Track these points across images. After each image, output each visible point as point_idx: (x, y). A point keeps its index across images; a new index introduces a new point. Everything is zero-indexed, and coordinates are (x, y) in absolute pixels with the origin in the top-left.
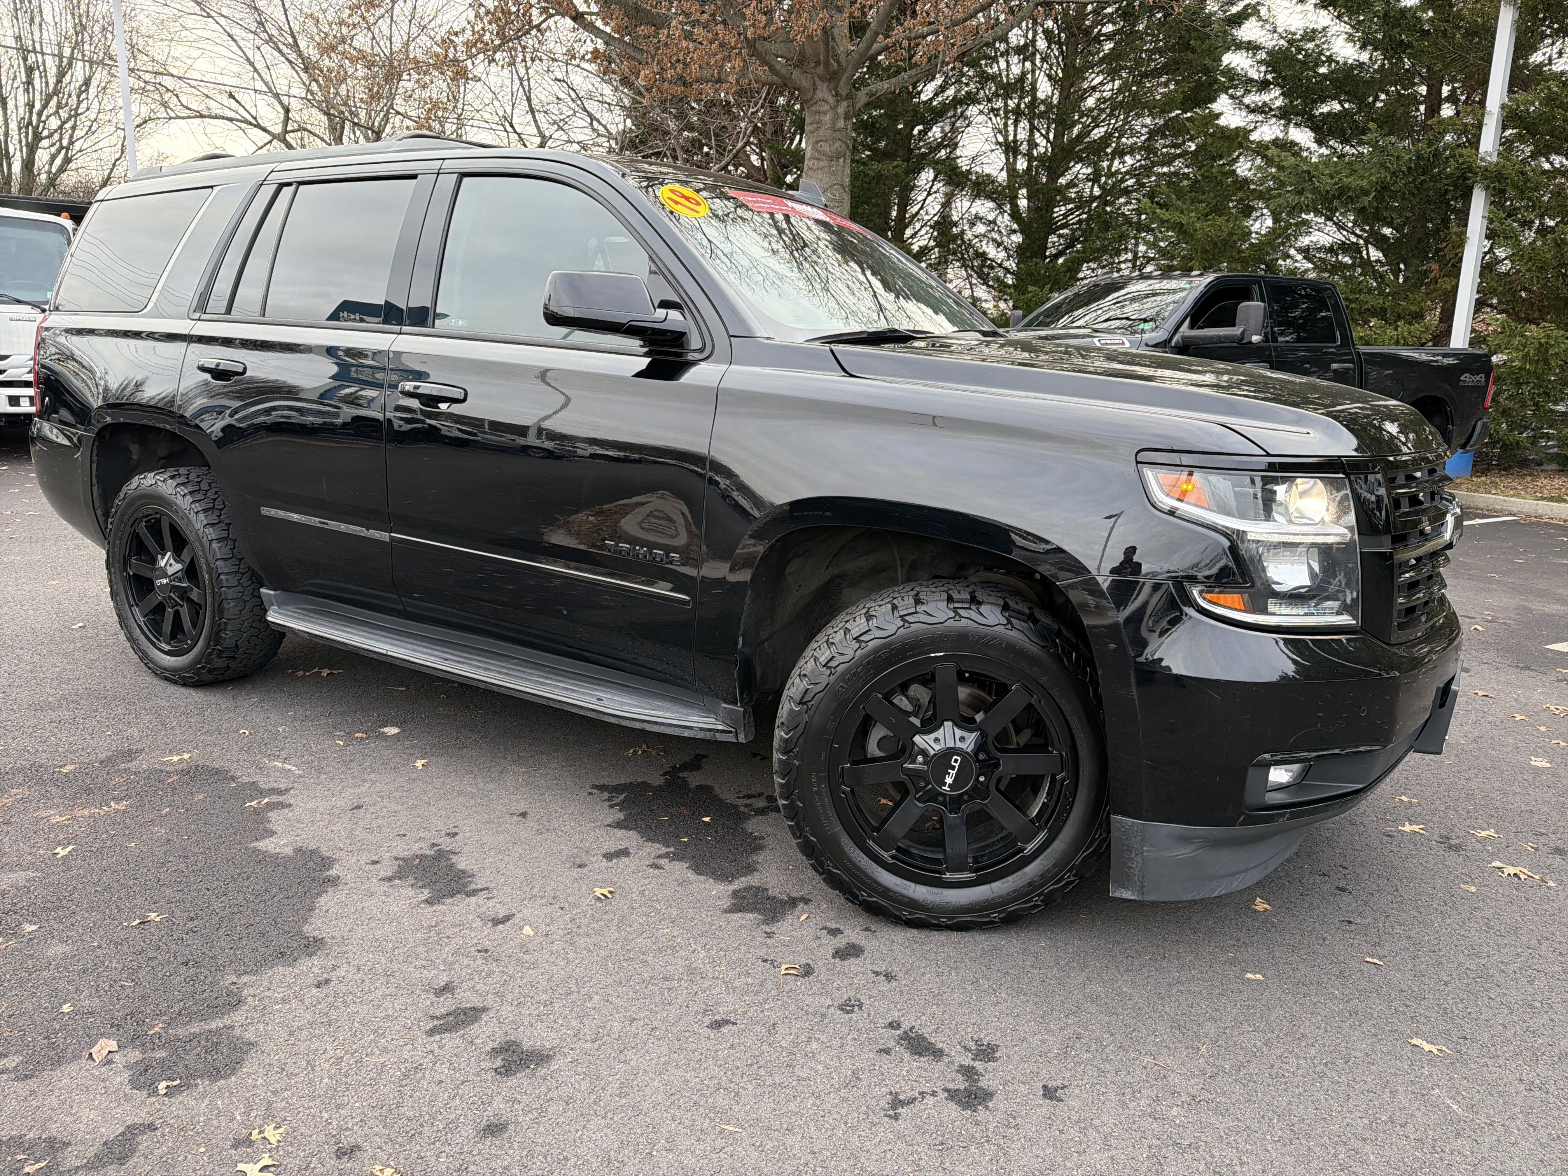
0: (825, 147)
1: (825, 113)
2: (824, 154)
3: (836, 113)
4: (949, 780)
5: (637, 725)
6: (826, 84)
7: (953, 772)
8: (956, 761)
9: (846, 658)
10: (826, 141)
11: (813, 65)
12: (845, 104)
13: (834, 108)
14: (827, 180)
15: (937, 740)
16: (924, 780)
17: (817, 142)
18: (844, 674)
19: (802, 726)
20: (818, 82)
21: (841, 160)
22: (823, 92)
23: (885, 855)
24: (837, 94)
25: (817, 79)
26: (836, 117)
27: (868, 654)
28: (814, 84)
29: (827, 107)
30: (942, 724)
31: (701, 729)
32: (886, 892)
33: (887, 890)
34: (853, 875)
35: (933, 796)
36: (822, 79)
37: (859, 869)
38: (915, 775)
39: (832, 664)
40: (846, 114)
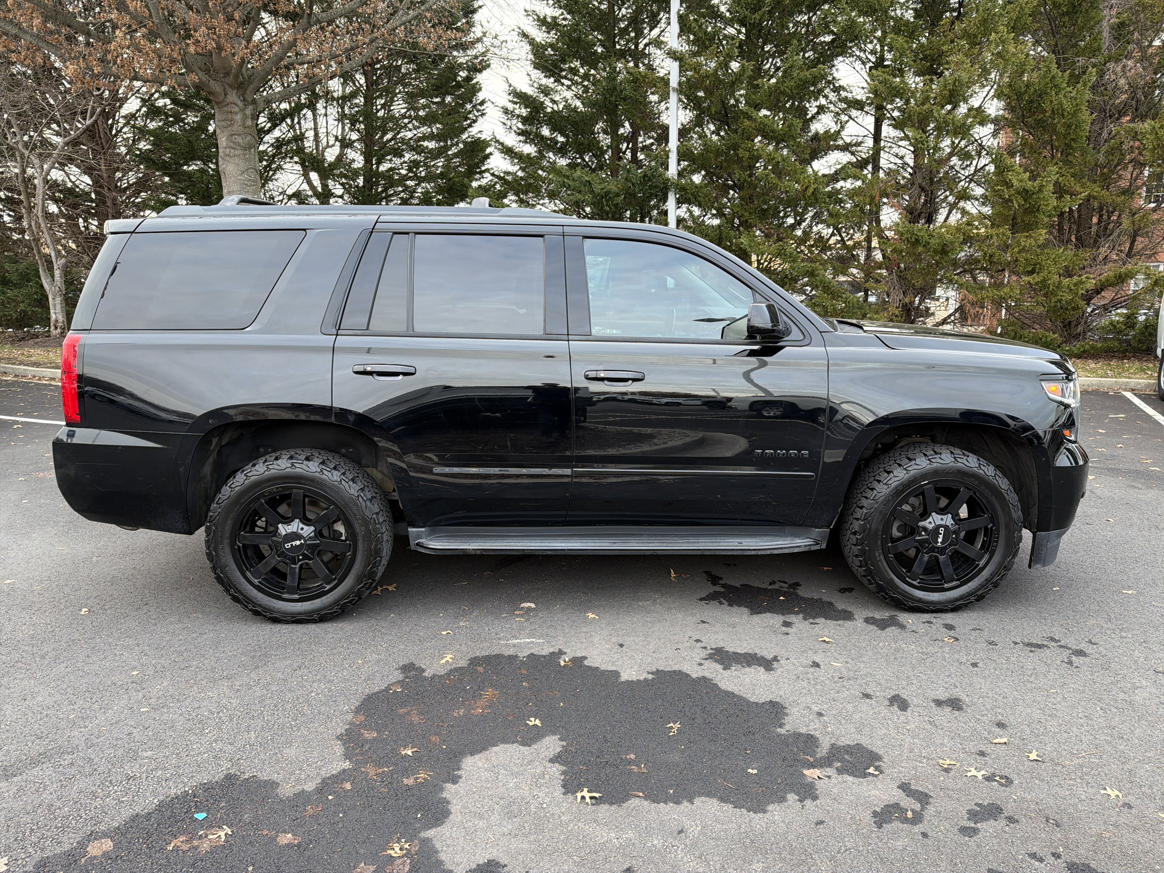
0: (239, 140)
1: (236, 113)
2: (239, 145)
3: (245, 114)
4: (940, 540)
5: (769, 552)
6: (235, 91)
7: (941, 536)
8: (942, 530)
9: (883, 494)
10: (239, 135)
11: (222, 75)
12: (251, 107)
13: (243, 110)
14: (243, 165)
15: (930, 523)
16: (927, 542)
17: (232, 135)
18: (883, 501)
19: (867, 531)
20: (228, 89)
21: (253, 150)
22: (233, 97)
23: (915, 583)
24: (244, 100)
25: (226, 86)
26: (245, 117)
27: (893, 490)
28: (225, 90)
29: (236, 109)
30: (930, 514)
31: (805, 546)
32: (920, 600)
33: (920, 599)
34: (903, 595)
35: (933, 549)
36: (231, 86)
37: (905, 592)
38: (922, 542)
39: (876, 498)
40: (252, 115)
